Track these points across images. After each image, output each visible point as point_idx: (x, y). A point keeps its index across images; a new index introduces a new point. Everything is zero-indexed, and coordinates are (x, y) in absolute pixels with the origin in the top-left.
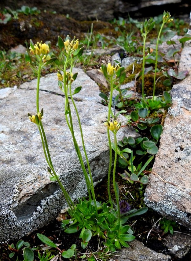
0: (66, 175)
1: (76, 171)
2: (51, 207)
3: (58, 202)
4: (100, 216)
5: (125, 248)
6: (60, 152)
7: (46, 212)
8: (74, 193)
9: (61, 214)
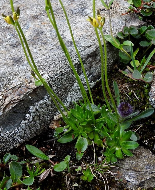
0: (56, 77)
1: (69, 71)
2: (42, 113)
3: (50, 107)
4: (98, 121)
5: (128, 157)
6: (51, 50)
7: (36, 120)
8: (69, 96)
9: (54, 120)
